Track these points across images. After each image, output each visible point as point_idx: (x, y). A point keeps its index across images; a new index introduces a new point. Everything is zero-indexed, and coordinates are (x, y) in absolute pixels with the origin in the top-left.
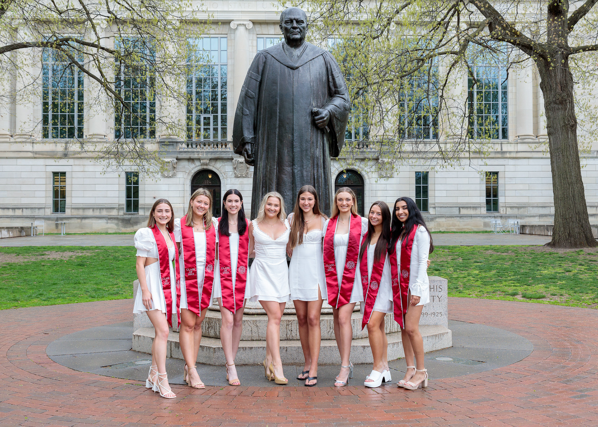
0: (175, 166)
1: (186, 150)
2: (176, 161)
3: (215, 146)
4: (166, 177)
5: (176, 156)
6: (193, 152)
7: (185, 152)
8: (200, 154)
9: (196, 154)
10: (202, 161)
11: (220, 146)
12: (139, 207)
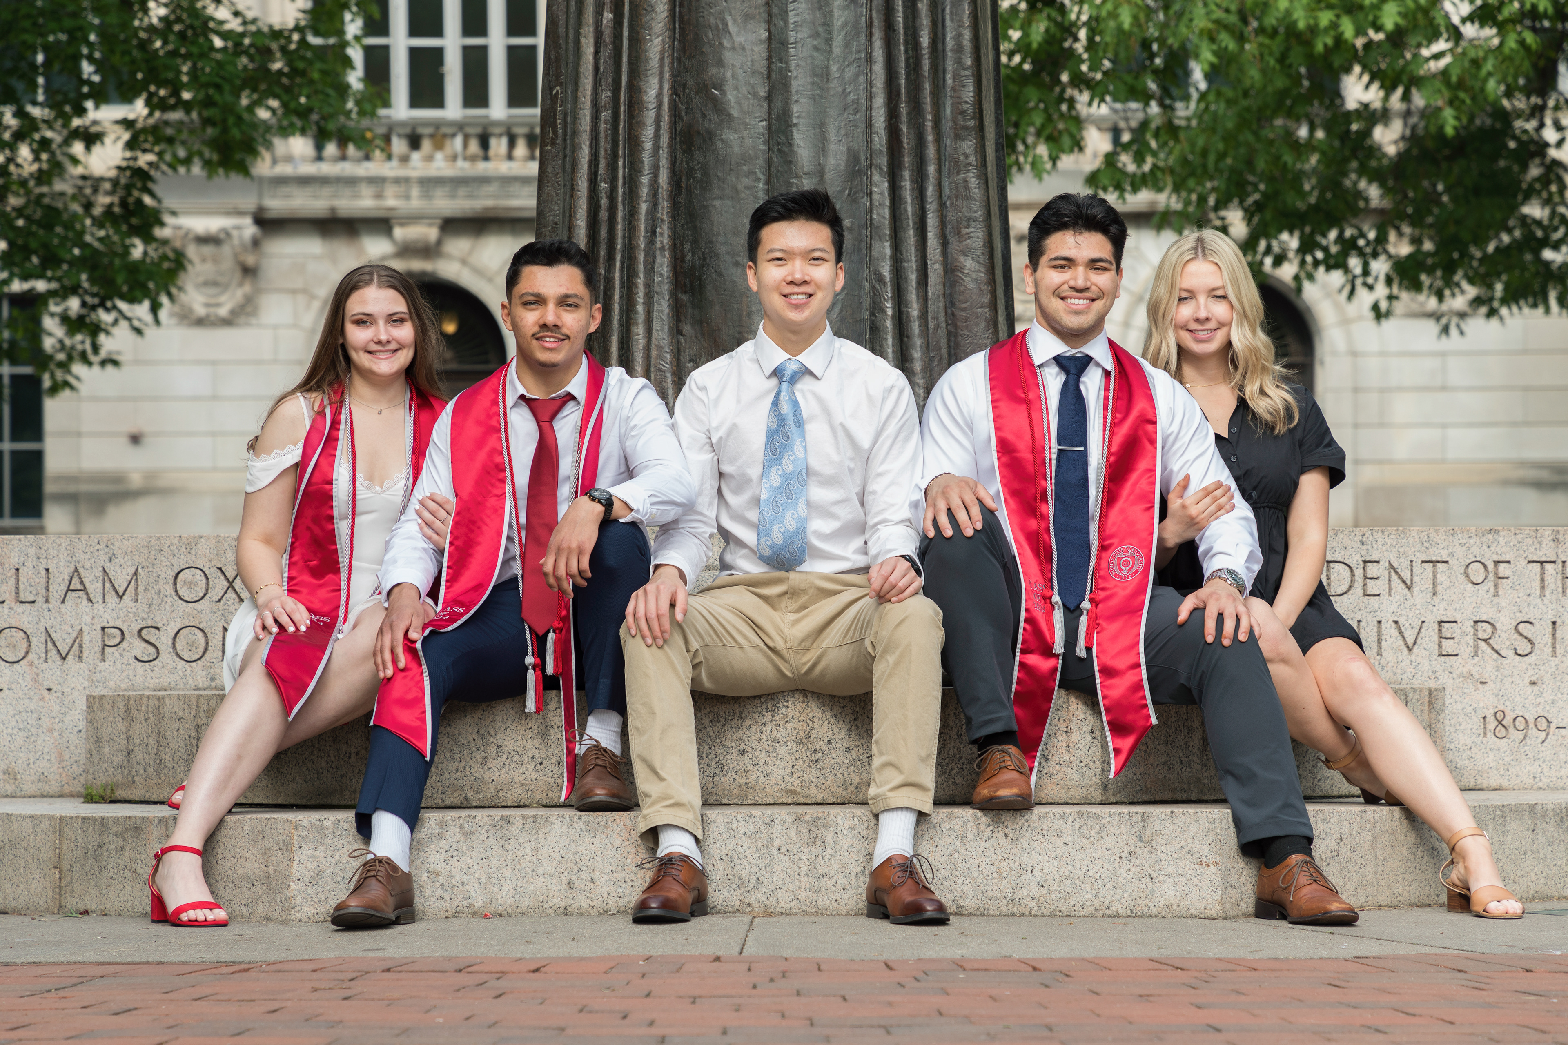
0: (250, 260)
1: (309, 169)
2: (249, 229)
3: (474, 147)
4: (200, 322)
5: (250, 202)
6: (351, 181)
7: (305, 181)
8: (390, 191)
9: (366, 191)
10: (399, 232)
11: (499, 146)
12: (49, 488)
